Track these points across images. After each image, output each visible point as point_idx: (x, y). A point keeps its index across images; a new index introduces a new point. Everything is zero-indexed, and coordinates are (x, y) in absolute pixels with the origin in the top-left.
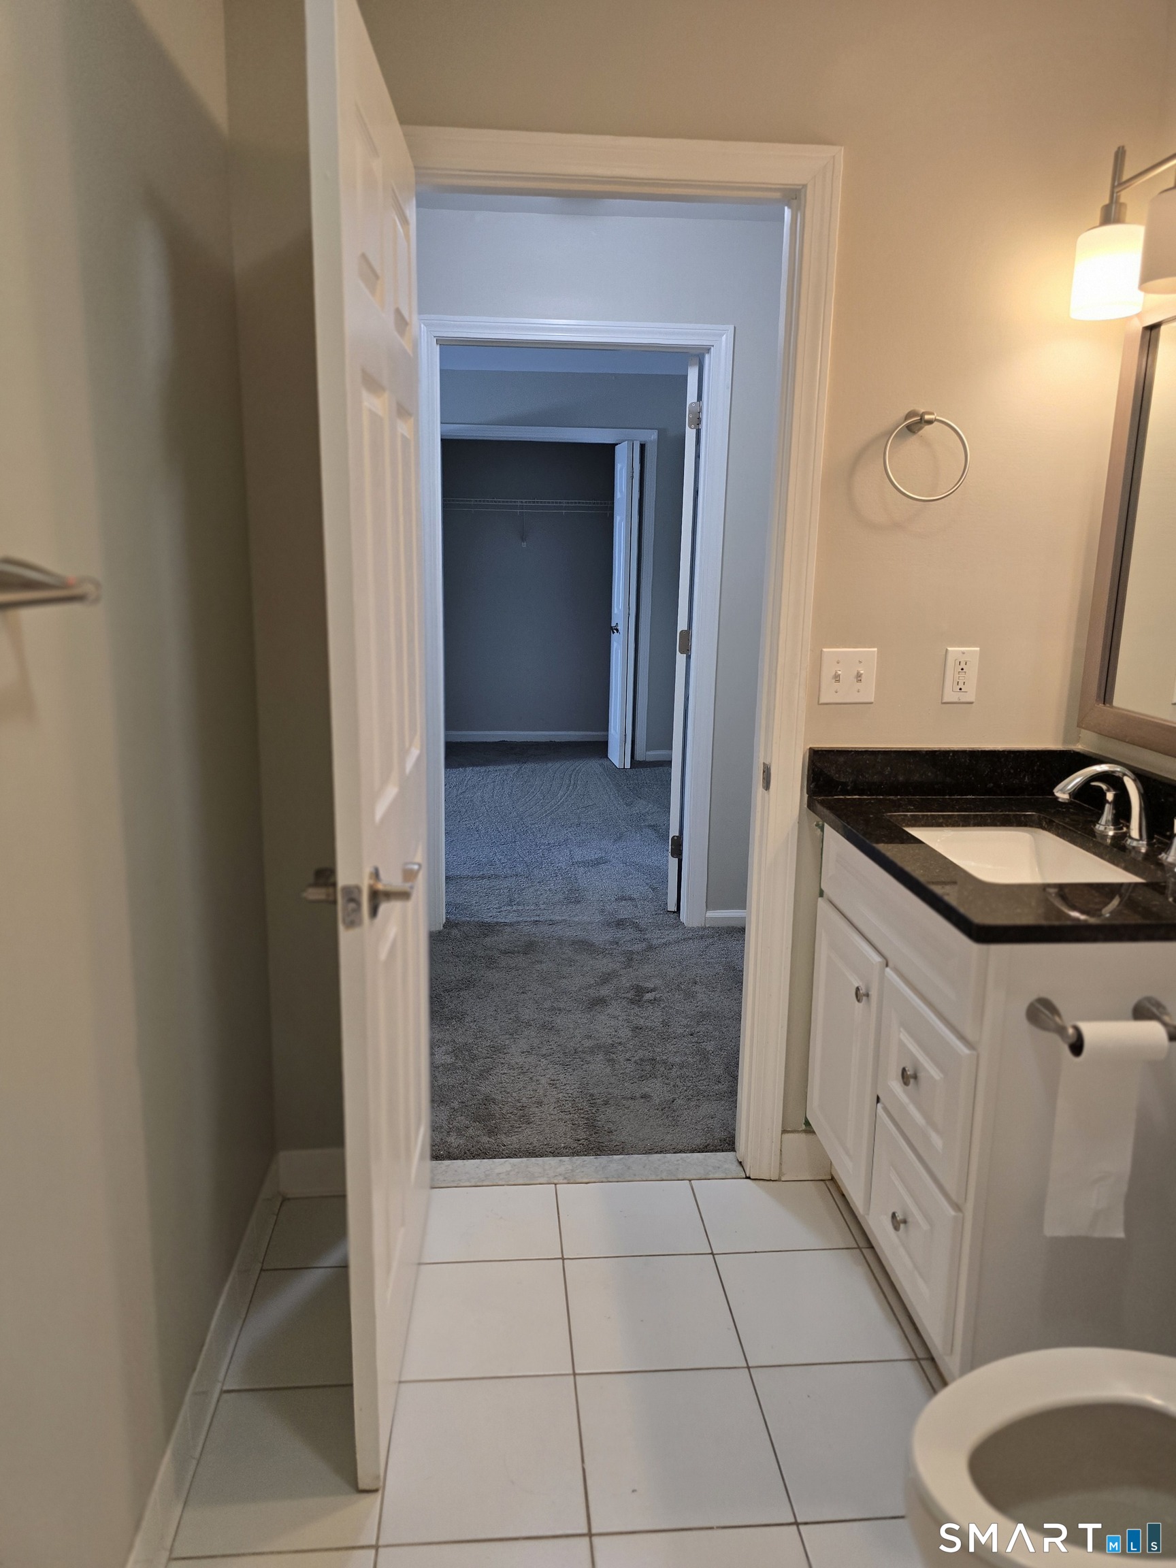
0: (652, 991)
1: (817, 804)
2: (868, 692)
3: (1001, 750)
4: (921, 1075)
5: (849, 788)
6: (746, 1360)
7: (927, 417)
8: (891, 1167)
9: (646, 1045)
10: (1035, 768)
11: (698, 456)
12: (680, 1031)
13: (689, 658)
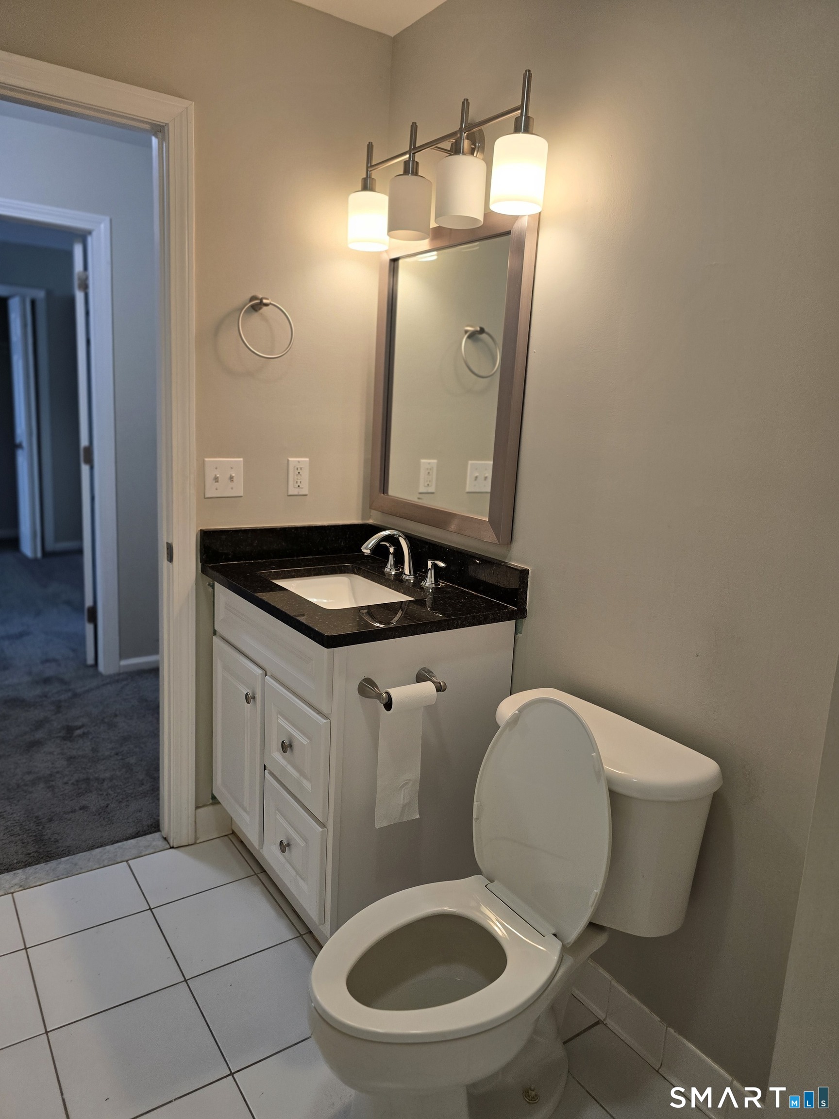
0: (80, 728)
1: (208, 569)
2: (238, 489)
3: (326, 525)
4: (295, 744)
5: (230, 556)
6: (184, 976)
7: (265, 301)
8: (277, 812)
9: (80, 769)
10: (347, 536)
11: (87, 313)
12: (107, 753)
13: (92, 468)
